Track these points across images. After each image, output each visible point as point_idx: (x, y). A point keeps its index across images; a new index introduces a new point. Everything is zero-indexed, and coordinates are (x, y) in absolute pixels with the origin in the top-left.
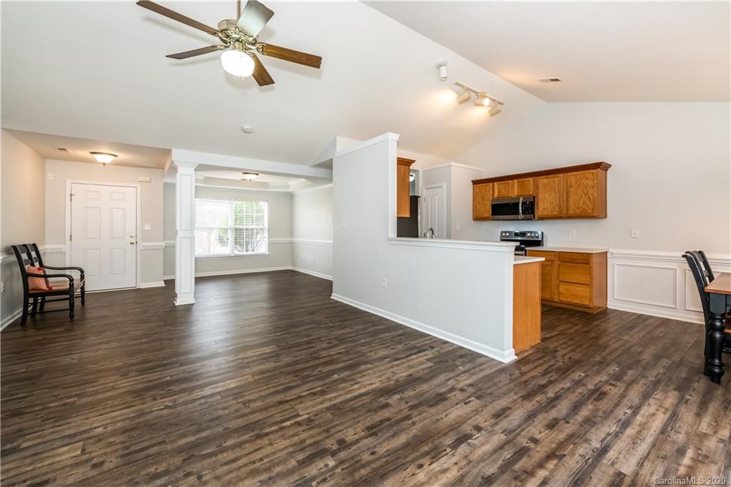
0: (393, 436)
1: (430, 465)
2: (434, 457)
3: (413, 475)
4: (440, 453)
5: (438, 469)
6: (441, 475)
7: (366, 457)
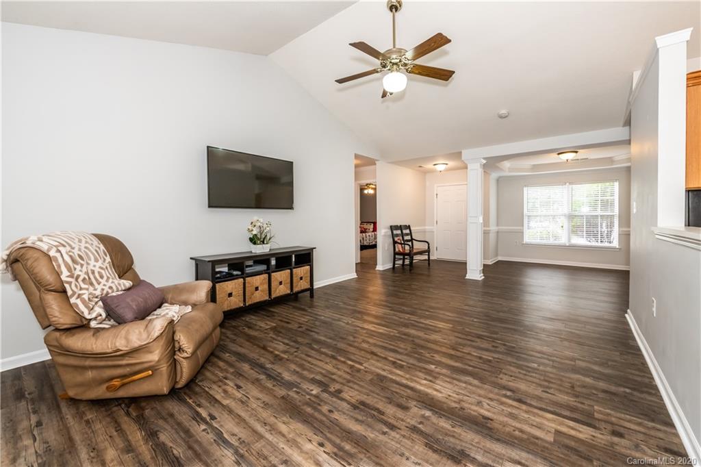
0: (357, 420)
1: (325, 452)
2: (336, 455)
3: (310, 441)
4: (344, 459)
5: (320, 459)
6: (312, 462)
7: (325, 409)
